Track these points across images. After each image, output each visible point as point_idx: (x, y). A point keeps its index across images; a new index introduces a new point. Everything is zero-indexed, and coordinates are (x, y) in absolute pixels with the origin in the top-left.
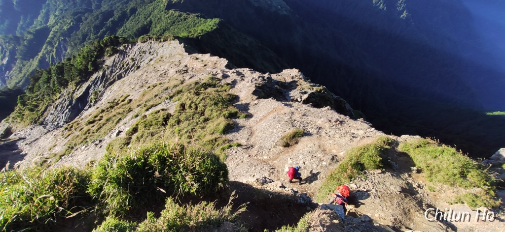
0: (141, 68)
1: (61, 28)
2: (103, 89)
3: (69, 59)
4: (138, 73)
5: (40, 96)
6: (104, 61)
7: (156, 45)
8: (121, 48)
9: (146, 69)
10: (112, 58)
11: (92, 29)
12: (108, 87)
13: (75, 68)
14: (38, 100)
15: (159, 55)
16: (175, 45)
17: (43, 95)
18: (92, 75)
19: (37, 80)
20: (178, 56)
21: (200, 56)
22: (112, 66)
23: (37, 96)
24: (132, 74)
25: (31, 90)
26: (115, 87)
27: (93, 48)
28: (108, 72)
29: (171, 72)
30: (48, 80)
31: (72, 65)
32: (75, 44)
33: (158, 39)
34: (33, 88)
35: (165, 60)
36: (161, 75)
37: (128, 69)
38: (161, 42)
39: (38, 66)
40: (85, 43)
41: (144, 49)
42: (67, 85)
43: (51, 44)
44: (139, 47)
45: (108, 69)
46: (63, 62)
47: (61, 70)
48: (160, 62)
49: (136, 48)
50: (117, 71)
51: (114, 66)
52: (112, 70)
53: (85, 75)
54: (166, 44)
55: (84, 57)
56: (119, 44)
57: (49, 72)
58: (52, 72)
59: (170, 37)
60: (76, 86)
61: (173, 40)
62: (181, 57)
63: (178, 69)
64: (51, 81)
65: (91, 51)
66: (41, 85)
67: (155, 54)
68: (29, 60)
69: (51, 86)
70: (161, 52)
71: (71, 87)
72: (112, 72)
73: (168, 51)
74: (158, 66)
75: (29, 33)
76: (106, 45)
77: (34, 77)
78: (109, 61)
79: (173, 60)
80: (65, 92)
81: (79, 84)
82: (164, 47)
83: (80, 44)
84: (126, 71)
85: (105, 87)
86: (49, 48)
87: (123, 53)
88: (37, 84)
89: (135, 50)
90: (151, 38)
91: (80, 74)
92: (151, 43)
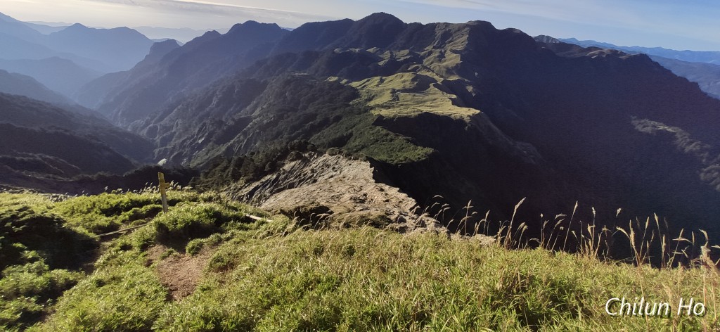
0: (317, 183)
1: (262, 120)
2: (269, 194)
3: (253, 154)
4: (312, 187)
5: (210, 183)
6: (284, 164)
7: (343, 161)
8: (307, 155)
9: (321, 185)
10: (293, 163)
11: (289, 128)
12: (274, 193)
13: (254, 164)
14: (206, 186)
15: (342, 174)
16: (364, 167)
17: (213, 183)
18: (266, 175)
19: (216, 166)
20: (362, 181)
21: (386, 187)
22: (289, 172)
23: (208, 182)
24: (305, 187)
25: (206, 175)
26: (281, 196)
27: (279, 148)
28: (282, 177)
29: (345, 197)
30: (226, 168)
31: (253, 160)
32: (266, 140)
33: (348, 156)
34: (208, 173)
35: (347, 181)
36: (332, 197)
37: (303, 180)
38: (350, 159)
39: (224, 152)
40: (275, 141)
41: (329, 162)
42: (239, 179)
43: (245, 134)
44: (324, 158)
45: (284, 174)
46: (246, 155)
47: (240, 163)
48: (340, 182)
49: (321, 159)
50: (292, 179)
51: (291, 172)
52: (287, 176)
53: (259, 173)
54: (355, 163)
55: (266, 155)
56: (305, 150)
57: (229, 162)
58: (232, 162)
59: (362, 156)
60: (246, 183)
61: (365, 161)
62: (365, 182)
63: (354, 195)
64: (227, 171)
65: (276, 151)
66: (217, 172)
67: (339, 172)
68: (219, 145)
69: (224, 176)
70: (345, 171)
71: (241, 182)
72: (286, 178)
73: (355, 171)
74: (336, 185)
75: (233, 120)
76: (292, 148)
77: (215, 163)
78: (288, 166)
79: (355, 184)
80: (233, 186)
81: (249, 182)
82: (351, 166)
83: (271, 140)
84: (300, 182)
85: (272, 193)
86: (242, 138)
87: (306, 162)
88: (214, 170)
89: (319, 161)
90: (340, 153)
91: (255, 171)
92: (339, 158)
